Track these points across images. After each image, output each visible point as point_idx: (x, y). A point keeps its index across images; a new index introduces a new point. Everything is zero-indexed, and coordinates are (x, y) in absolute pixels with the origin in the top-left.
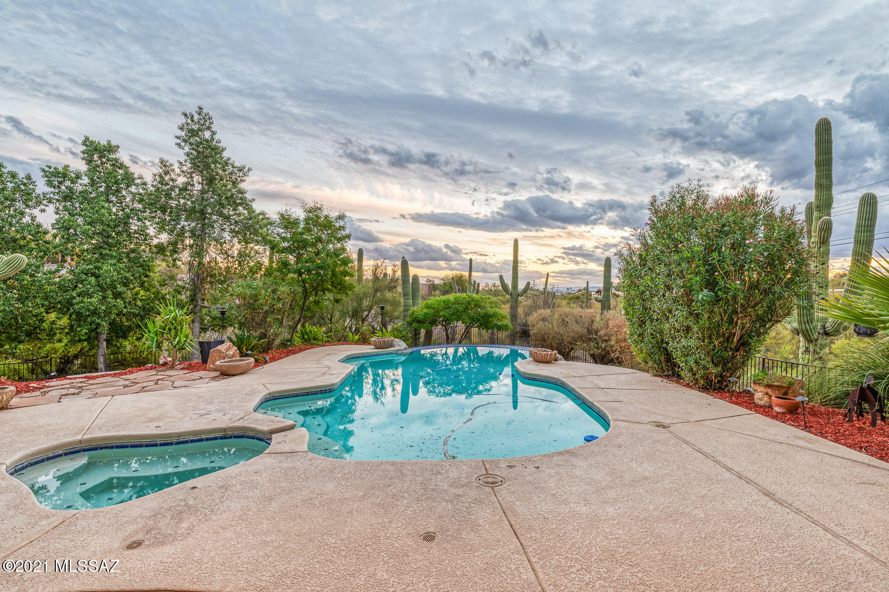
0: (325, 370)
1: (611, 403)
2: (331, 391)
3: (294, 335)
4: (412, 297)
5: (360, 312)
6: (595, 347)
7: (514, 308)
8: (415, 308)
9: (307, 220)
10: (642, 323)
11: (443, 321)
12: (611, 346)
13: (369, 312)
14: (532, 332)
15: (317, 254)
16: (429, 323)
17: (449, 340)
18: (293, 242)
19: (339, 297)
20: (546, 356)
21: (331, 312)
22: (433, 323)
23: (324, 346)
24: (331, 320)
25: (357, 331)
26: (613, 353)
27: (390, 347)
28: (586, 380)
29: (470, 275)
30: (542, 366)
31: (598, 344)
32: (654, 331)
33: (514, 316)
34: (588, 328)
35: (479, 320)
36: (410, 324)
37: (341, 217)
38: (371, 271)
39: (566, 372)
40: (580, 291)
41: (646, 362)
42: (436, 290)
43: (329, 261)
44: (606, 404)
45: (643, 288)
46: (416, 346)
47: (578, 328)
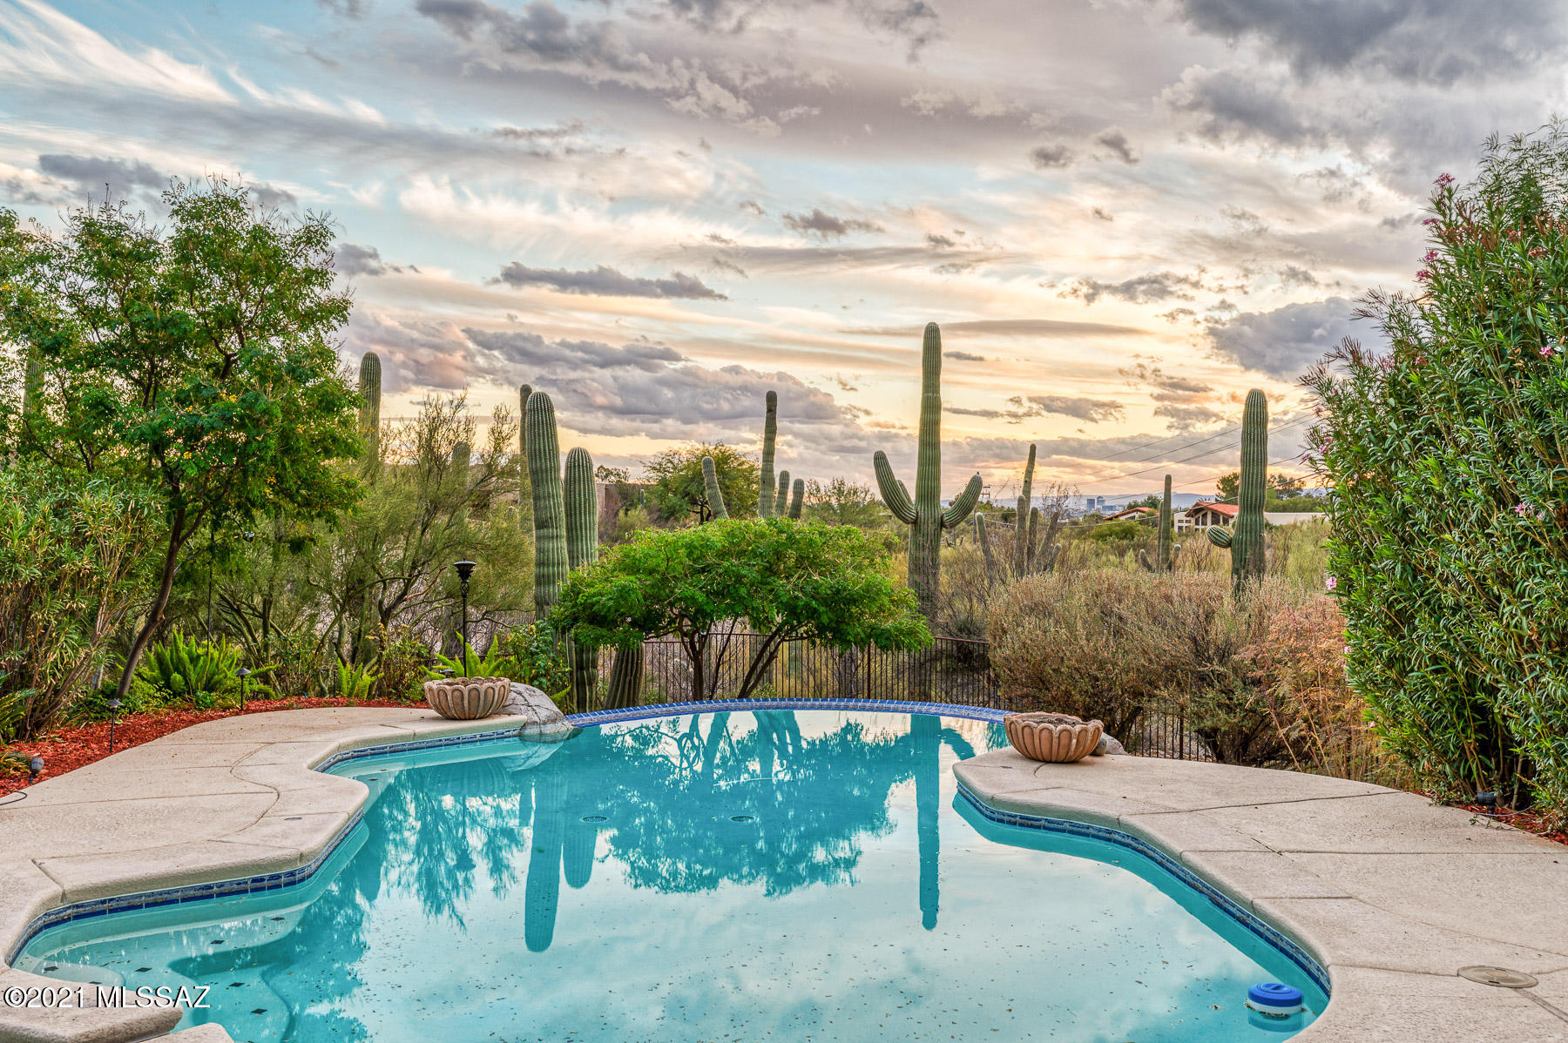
0: (266, 800)
1: (1315, 904)
2: (293, 880)
3: (132, 676)
4: (569, 529)
5: (372, 586)
6: (1220, 706)
7: (923, 568)
8: (583, 571)
9: (185, 246)
10: (1399, 622)
11: (682, 616)
12: (1280, 701)
13: (408, 584)
14: (997, 656)
15: (224, 371)
16: (634, 624)
17: (701, 689)
18: (133, 325)
19: (301, 529)
20: (1064, 741)
21: (265, 588)
22: (649, 623)
23: (248, 711)
24: (264, 616)
25: (360, 654)
26: (1282, 725)
27: (497, 713)
28: (1214, 824)
29: (769, 453)
30: (1051, 773)
31: (1229, 692)
32: (1446, 646)
33: (928, 600)
34: (1194, 640)
35: (813, 614)
36: (561, 628)
37: (314, 236)
38: (414, 435)
39: (1142, 796)
40: (1133, 507)
41: (1411, 757)
42: (633, 505)
43: (271, 399)
44: (1299, 908)
45: (1407, 498)
46: (582, 707)
47: (1155, 638)
